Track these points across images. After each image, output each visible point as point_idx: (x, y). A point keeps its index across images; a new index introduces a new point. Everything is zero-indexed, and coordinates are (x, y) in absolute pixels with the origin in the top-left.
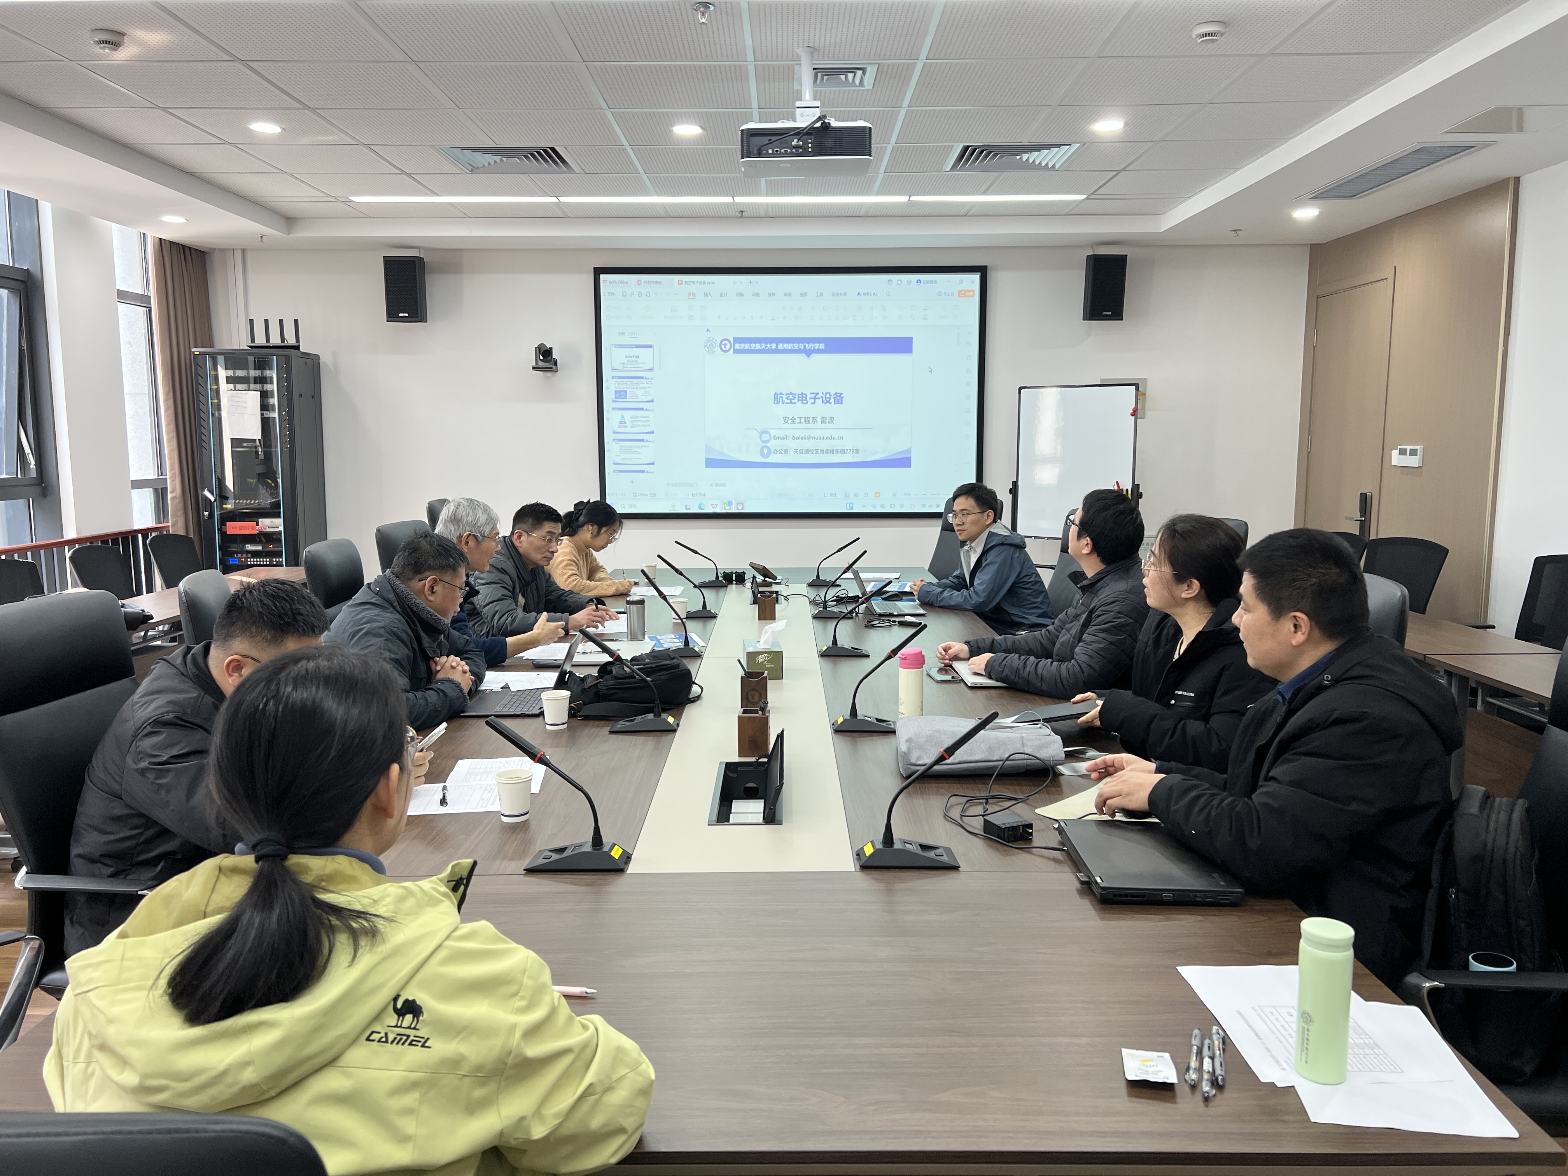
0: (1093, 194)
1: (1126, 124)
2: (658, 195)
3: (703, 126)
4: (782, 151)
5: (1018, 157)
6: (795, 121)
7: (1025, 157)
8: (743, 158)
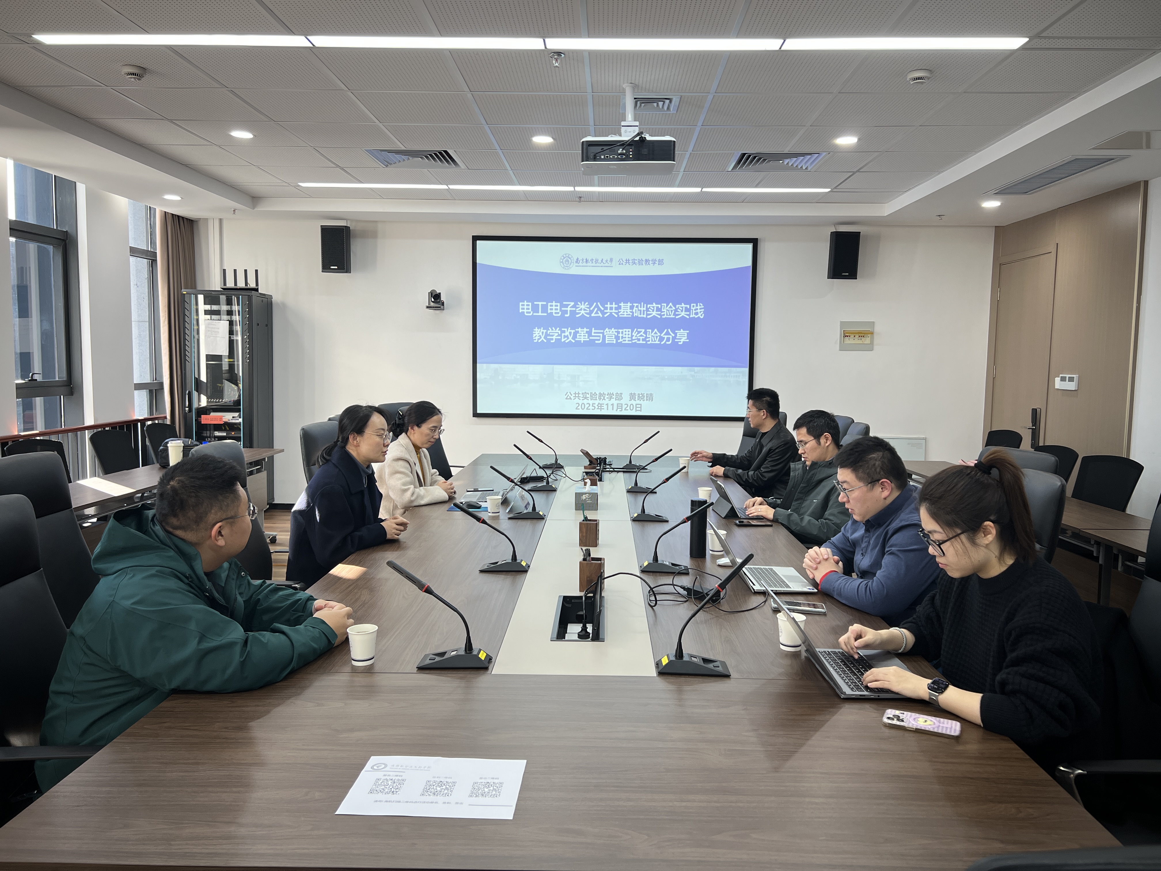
0: (835, 188)
1: (859, 140)
2: (520, 185)
3: (554, 137)
4: (611, 157)
5: (781, 162)
6: (620, 135)
7: (786, 161)
8: (583, 161)
